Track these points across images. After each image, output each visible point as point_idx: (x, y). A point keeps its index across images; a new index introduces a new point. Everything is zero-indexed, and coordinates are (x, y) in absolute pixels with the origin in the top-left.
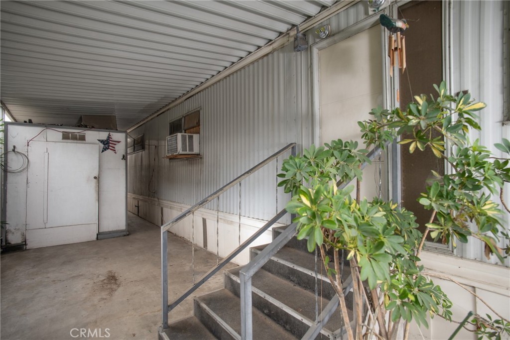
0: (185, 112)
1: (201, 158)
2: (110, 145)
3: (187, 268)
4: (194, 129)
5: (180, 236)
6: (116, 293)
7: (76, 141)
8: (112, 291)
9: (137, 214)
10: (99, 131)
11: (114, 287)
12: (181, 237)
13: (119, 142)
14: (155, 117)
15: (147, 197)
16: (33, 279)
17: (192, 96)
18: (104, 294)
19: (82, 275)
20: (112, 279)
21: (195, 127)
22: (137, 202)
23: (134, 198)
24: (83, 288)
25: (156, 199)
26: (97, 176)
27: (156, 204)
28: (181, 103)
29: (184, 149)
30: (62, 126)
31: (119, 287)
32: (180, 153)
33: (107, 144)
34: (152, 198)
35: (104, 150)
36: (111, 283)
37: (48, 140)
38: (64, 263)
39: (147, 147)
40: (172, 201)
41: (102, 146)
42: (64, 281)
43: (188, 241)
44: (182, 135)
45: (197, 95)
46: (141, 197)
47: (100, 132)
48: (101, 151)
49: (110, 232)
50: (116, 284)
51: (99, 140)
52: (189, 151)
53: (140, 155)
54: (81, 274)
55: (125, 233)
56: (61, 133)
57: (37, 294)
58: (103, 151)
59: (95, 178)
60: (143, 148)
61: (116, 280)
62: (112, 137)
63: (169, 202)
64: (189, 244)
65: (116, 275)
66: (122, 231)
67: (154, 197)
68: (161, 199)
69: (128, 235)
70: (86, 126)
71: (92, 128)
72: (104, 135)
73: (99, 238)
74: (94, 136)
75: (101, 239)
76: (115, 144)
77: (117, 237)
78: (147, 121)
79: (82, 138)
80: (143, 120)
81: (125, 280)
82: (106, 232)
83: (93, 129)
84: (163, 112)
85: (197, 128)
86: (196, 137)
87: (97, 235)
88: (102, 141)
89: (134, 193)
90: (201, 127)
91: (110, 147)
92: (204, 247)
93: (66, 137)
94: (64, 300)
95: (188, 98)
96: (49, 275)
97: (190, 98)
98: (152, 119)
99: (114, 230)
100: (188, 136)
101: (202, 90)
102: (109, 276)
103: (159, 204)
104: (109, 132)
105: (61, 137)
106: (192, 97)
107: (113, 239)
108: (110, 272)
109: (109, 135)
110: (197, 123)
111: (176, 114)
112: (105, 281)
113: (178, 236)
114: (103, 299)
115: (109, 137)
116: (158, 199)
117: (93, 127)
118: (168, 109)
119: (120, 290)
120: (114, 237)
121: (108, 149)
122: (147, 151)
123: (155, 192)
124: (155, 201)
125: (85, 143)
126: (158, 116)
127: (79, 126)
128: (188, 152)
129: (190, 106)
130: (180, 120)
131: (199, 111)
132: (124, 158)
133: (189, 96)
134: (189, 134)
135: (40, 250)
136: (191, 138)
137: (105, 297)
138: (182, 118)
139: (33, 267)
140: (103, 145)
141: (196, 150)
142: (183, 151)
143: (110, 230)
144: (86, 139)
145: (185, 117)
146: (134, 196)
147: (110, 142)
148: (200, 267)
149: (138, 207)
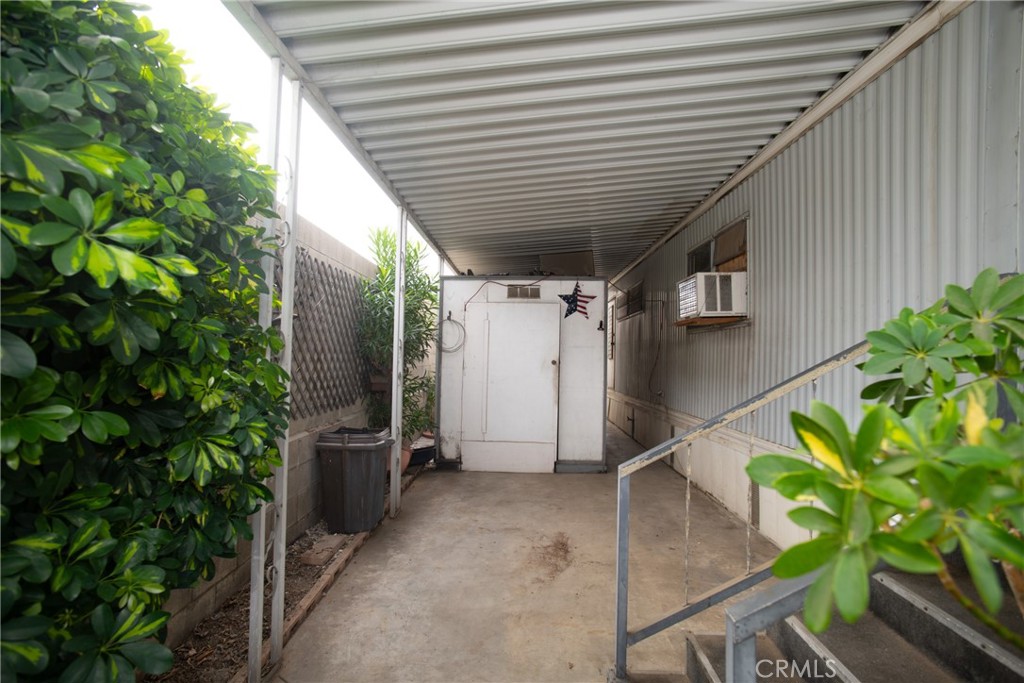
0: (716, 228)
1: (749, 325)
2: (579, 303)
3: (704, 563)
4: (736, 260)
5: (704, 489)
6: (562, 576)
7: (526, 300)
8: (557, 570)
9: (630, 434)
10: (561, 280)
11: (561, 563)
12: (706, 493)
13: (593, 298)
14: (662, 245)
15: (648, 403)
16: (459, 518)
17: (731, 190)
18: (543, 573)
19: (519, 529)
20: (562, 548)
21: (738, 256)
22: (631, 412)
23: (627, 403)
24: (516, 552)
25: (662, 408)
26: (557, 360)
27: (663, 418)
28: (709, 209)
29: (711, 305)
30: (508, 276)
31: (568, 565)
32: (701, 315)
33: (573, 303)
34: (656, 406)
35: (570, 312)
36: (557, 556)
37: (489, 300)
38: (500, 503)
39: (648, 304)
40: (691, 415)
41: (565, 305)
42: (493, 532)
43: (721, 505)
44: (706, 277)
45: (740, 187)
46: (637, 403)
47: (563, 282)
48: (564, 314)
49: (576, 463)
50: (565, 559)
51: (561, 296)
52: (722, 309)
53: (638, 321)
54: (518, 526)
55: (600, 468)
56: (507, 288)
57: (459, 542)
58: (566, 316)
59: (554, 362)
60: (642, 308)
61: (567, 552)
62: (581, 288)
63: (685, 417)
64: (721, 510)
65: (569, 542)
66: (595, 463)
67: (660, 404)
68: (672, 409)
69: (606, 472)
70: (541, 274)
71: (550, 274)
72: (567, 286)
73: (558, 470)
74: (554, 289)
75: (561, 473)
76: (587, 302)
77: (587, 473)
78: (650, 255)
79: (536, 294)
80: (641, 254)
81: (582, 555)
82: (569, 461)
83: (552, 277)
84: (676, 234)
85: (740, 258)
86: (737, 279)
87: (555, 463)
88: (565, 298)
89: (627, 394)
90: (749, 255)
91: (579, 308)
92: (753, 524)
93: (513, 293)
94: (487, 563)
95: (723, 197)
96: (478, 517)
97: (727, 197)
98: (657, 249)
99: (582, 459)
100: (721, 277)
101: (751, 175)
102: (558, 541)
103: (668, 419)
104: (578, 280)
105: (506, 294)
106: (731, 194)
107: (580, 475)
108: (561, 534)
109: (577, 286)
110: (740, 248)
111: (700, 234)
112: (550, 550)
113: (700, 490)
114: (539, 580)
115: (577, 290)
116: (667, 408)
117: (552, 274)
118: (686, 227)
119: (570, 572)
120: (582, 473)
121: (575, 310)
122: (648, 312)
123: (660, 395)
124: (660, 411)
125: (540, 303)
126: (667, 242)
127: (531, 274)
128: (719, 312)
129: (725, 214)
130: (708, 245)
131: (744, 221)
132: (602, 326)
133: (723, 191)
134: (723, 274)
135: (477, 474)
136: (726, 281)
137: (542, 578)
138: (709, 242)
139: (463, 500)
140: (567, 305)
141: (738, 308)
142: (707, 309)
143: (577, 458)
144: (541, 295)
145: (716, 238)
146: (626, 399)
147: (579, 298)
148: (734, 566)
149: (633, 421)
